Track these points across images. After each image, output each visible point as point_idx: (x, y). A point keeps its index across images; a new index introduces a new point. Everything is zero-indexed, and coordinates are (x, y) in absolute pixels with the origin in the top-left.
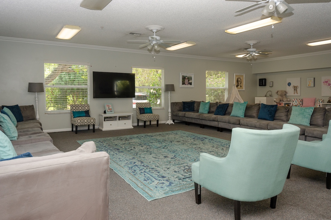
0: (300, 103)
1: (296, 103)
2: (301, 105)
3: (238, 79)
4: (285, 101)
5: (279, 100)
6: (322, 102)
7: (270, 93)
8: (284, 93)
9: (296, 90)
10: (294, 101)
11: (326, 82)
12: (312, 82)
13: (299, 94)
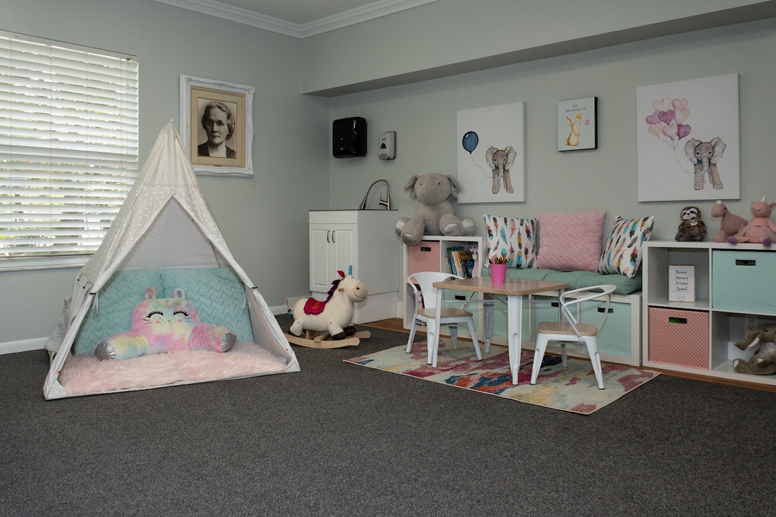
0: (526, 241)
1: (502, 246)
2: (530, 255)
3: (208, 109)
4: (448, 234)
5: (418, 228)
6: (648, 236)
7: (380, 193)
8: (446, 188)
9: (506, 171)
10: (494, 233)
11: (666, 117)
12: (587, 122)
13: (518, 196)
